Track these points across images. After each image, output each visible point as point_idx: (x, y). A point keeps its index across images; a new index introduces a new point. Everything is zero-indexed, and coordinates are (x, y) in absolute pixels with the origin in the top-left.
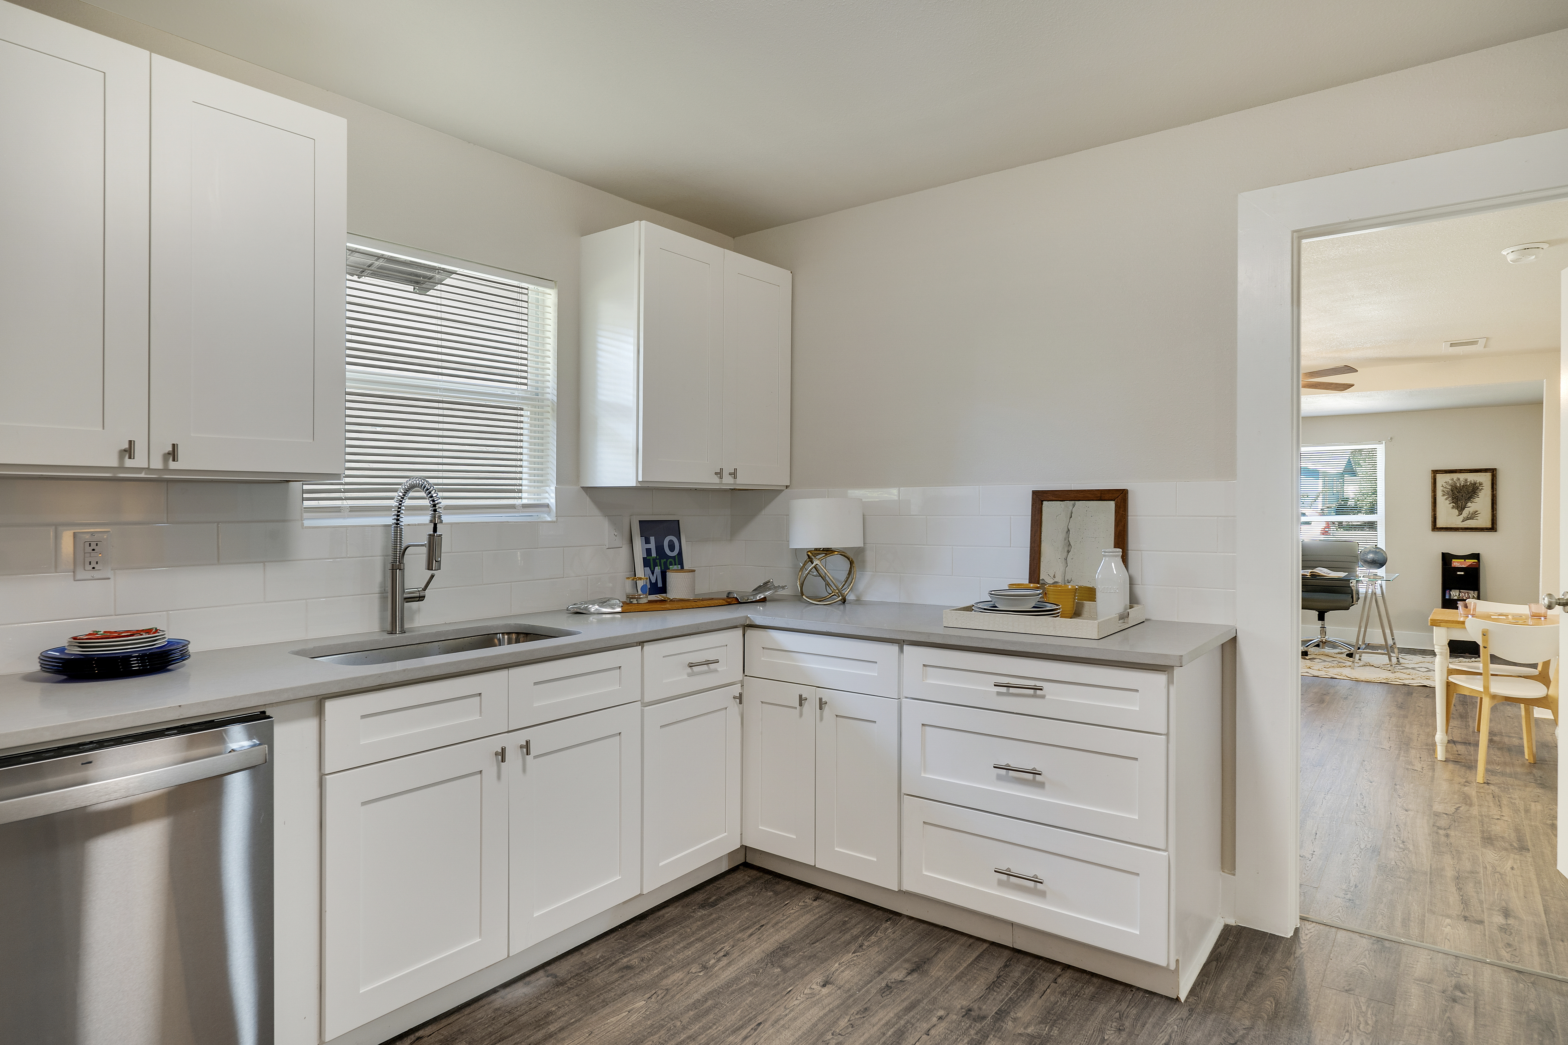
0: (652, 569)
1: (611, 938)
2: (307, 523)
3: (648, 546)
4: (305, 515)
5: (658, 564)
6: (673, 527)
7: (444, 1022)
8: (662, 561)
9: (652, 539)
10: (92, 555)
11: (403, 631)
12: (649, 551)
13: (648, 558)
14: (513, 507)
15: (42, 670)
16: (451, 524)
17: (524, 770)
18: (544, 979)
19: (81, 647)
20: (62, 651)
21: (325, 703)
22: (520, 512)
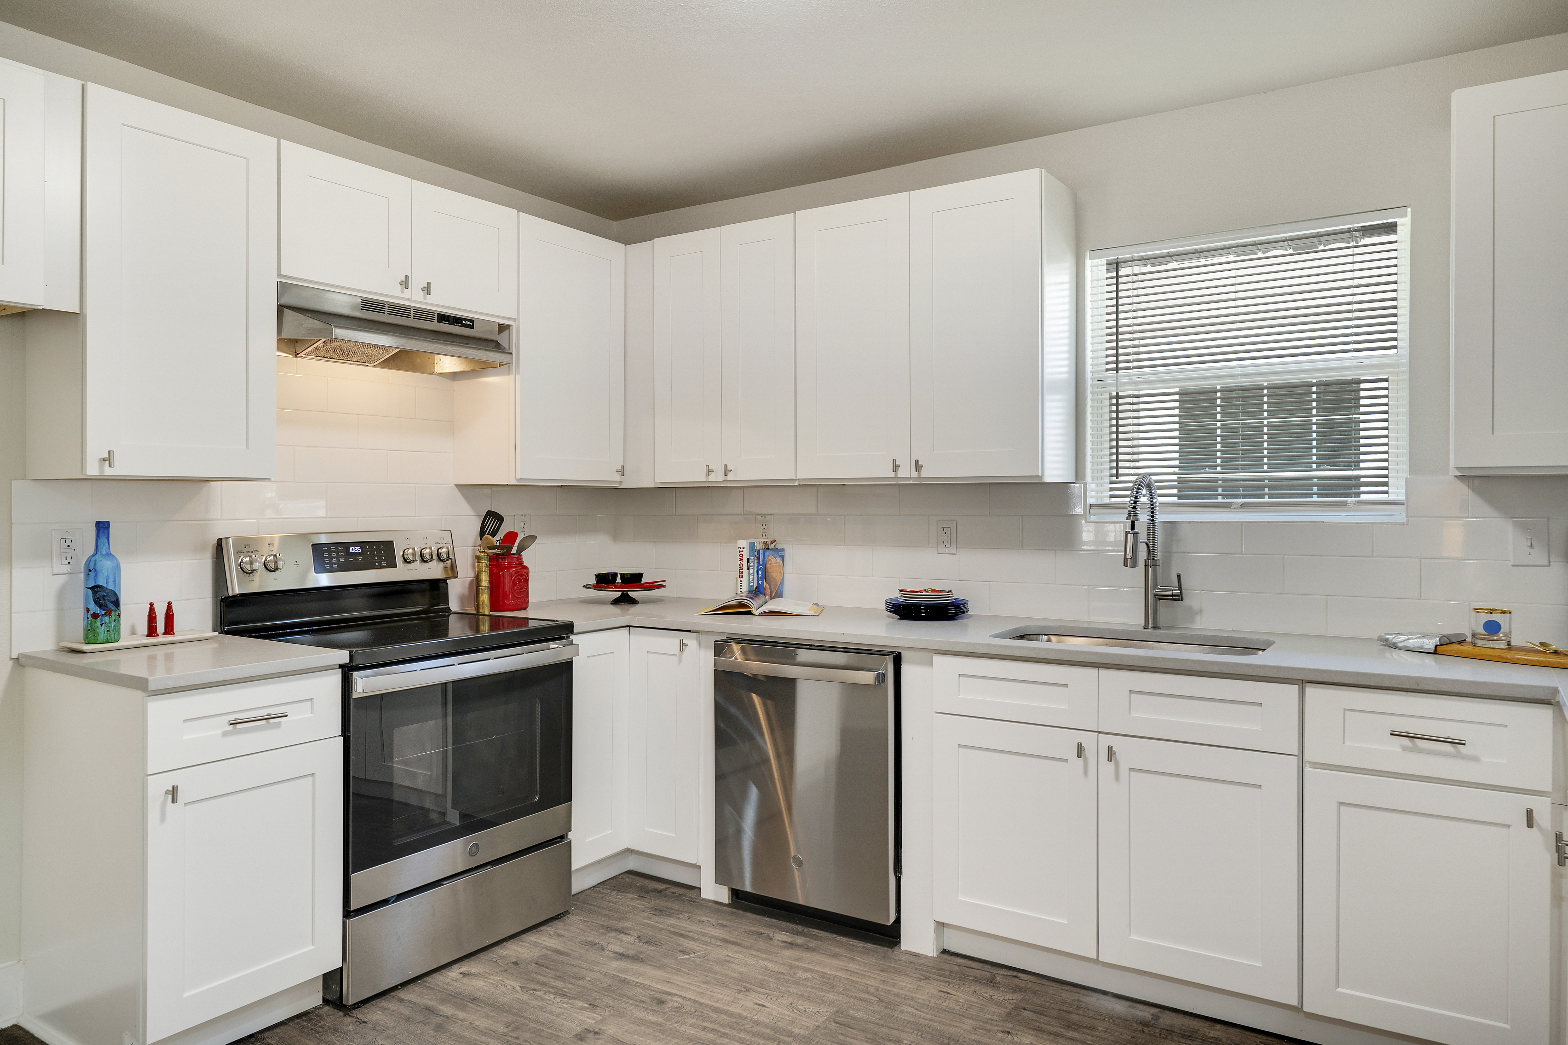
2: (1092, 518)
4: (1092, 511)
10: (945, 536)
11: (1158, 628)
14: (1344, 504)
15: (887, 610)
16: (1242, 523)
17: (1117, 777)
18: (1146, 1013)
19: (905, 597)
20: (896, 599)
21: (933, 657)
22: (1355, 510)
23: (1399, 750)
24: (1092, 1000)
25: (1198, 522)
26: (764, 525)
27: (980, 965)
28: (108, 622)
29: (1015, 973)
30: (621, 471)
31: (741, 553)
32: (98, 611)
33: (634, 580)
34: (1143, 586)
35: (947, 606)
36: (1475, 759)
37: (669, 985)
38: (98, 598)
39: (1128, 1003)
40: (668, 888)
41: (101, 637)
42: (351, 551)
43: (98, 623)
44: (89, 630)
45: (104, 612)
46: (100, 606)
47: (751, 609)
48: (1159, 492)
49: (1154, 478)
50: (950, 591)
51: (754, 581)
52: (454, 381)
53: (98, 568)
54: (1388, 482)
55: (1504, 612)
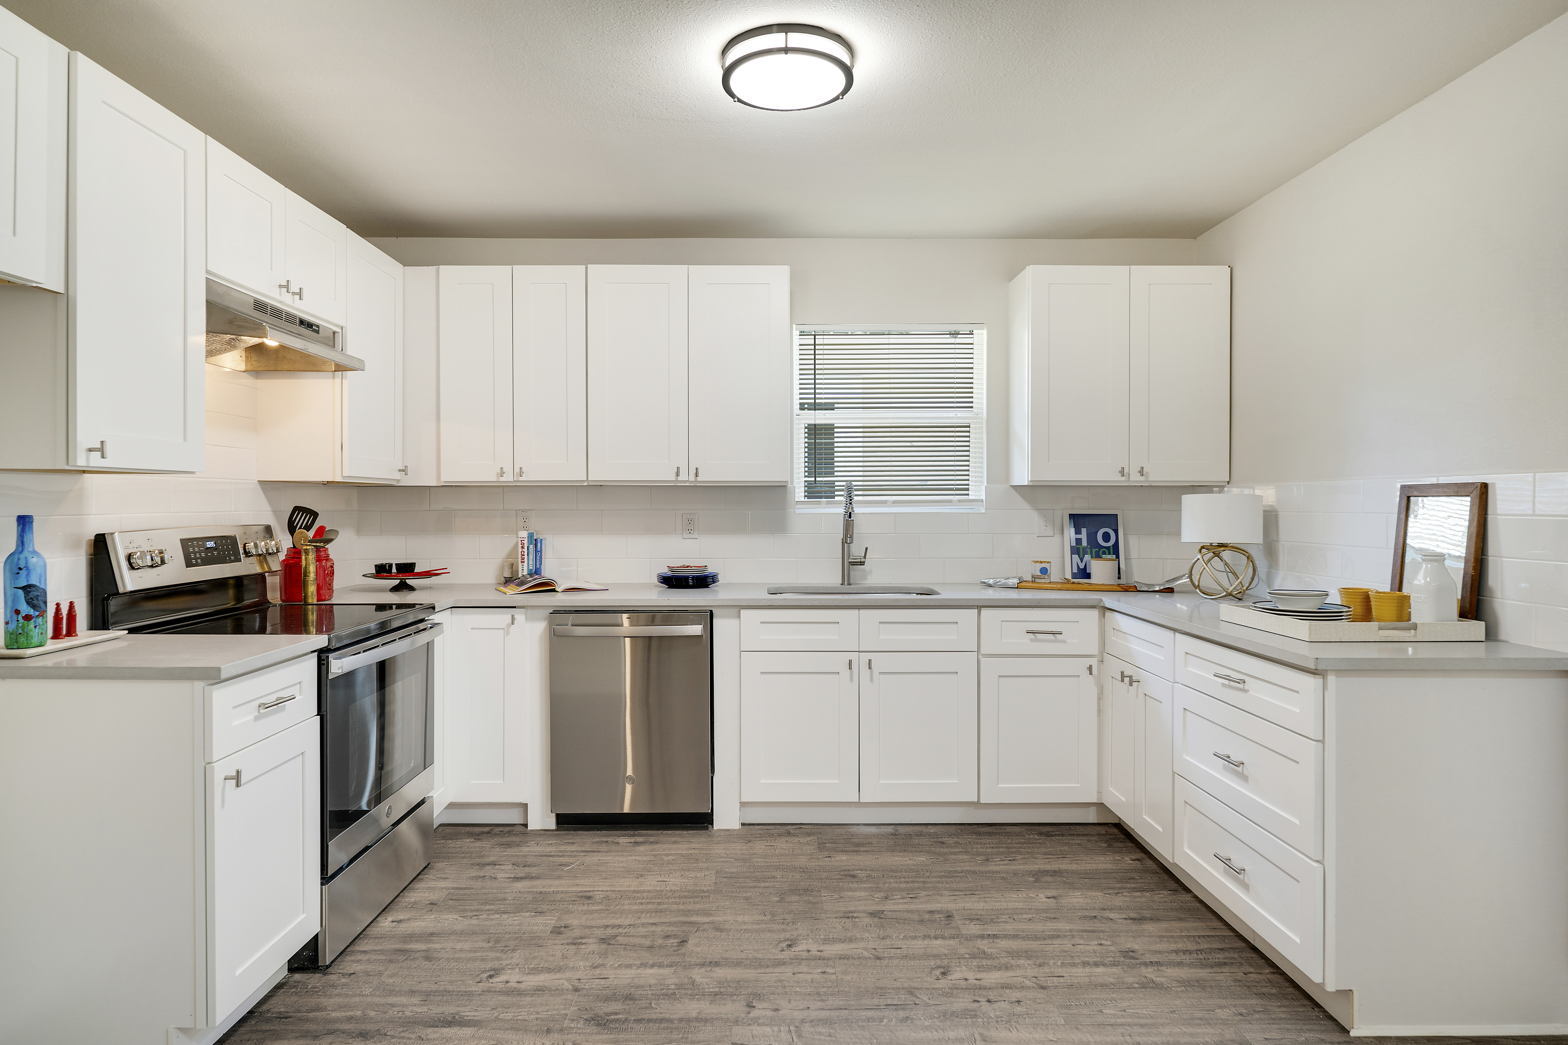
0: (1081, 557)
1: (954, 827)
2: (797, 511)
3: (1079, 536)
4: (798, 506)
5: (1089, 552)
6: (1111, 520)
7: (819, 827)
8: (1094, 550)
9: (1084, 531)
10: (689, 526)
11: (850, 584)
12: (1079, 541)
13: (1078, 546)
14: (950, 501)
15: (658, 581)
16: (895, 513)
17: (872, 680)
18: (890, 829)
19: (672, 571)
20: (666, 573)
21: (741, 611)
22: (957, 505)
23: (1029, 641)
24: (854, 829)
25: (869, 513)
26: (525, 519)
27: (773, 827)
28: (41, 623)
29: (798, 826)
30: (404, 471)
31: (523, 542)
32: (31, 612)
33: (407, 569)
34: (841, 557)
35: (706, 577)
36: (1064, 642)
37: (579, 886)
38: (32, 598)
39: (875, 827)
40: (492, 829)
41: (35, 641)
42: (208, 546)
43: (31, 626)
44: (20, 634)
45: (37, 613)
46: (34, 607)
47: (554, 588)
48: (856, 493)
49: (854, 483)
50: (706, 566)
51: (533, 565)
52: (257, 378)
53: (31, 566)
54: (968, 488)
55: (1048, 562)
